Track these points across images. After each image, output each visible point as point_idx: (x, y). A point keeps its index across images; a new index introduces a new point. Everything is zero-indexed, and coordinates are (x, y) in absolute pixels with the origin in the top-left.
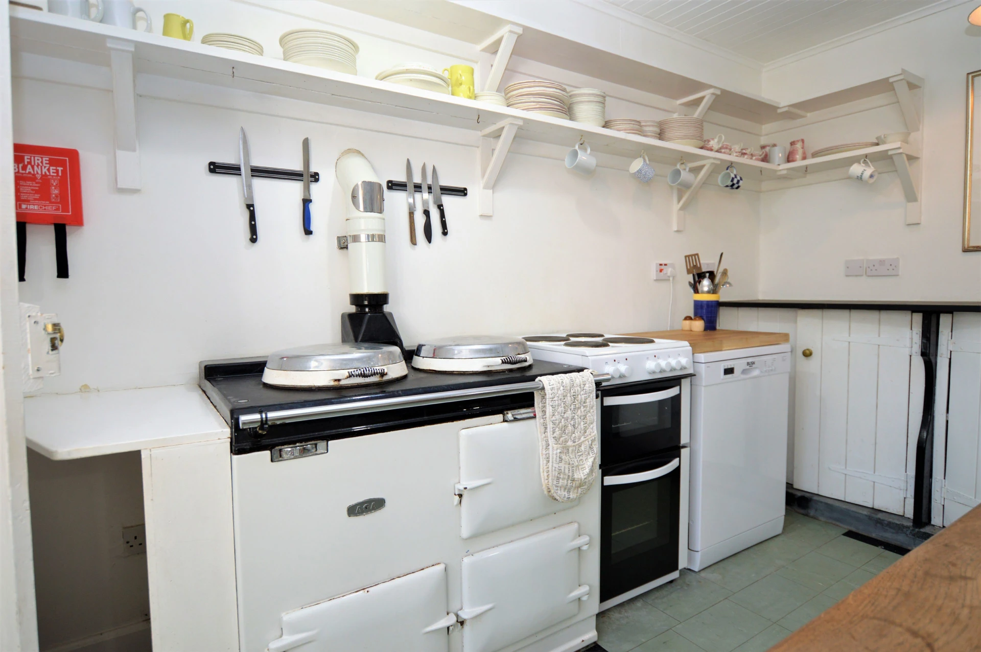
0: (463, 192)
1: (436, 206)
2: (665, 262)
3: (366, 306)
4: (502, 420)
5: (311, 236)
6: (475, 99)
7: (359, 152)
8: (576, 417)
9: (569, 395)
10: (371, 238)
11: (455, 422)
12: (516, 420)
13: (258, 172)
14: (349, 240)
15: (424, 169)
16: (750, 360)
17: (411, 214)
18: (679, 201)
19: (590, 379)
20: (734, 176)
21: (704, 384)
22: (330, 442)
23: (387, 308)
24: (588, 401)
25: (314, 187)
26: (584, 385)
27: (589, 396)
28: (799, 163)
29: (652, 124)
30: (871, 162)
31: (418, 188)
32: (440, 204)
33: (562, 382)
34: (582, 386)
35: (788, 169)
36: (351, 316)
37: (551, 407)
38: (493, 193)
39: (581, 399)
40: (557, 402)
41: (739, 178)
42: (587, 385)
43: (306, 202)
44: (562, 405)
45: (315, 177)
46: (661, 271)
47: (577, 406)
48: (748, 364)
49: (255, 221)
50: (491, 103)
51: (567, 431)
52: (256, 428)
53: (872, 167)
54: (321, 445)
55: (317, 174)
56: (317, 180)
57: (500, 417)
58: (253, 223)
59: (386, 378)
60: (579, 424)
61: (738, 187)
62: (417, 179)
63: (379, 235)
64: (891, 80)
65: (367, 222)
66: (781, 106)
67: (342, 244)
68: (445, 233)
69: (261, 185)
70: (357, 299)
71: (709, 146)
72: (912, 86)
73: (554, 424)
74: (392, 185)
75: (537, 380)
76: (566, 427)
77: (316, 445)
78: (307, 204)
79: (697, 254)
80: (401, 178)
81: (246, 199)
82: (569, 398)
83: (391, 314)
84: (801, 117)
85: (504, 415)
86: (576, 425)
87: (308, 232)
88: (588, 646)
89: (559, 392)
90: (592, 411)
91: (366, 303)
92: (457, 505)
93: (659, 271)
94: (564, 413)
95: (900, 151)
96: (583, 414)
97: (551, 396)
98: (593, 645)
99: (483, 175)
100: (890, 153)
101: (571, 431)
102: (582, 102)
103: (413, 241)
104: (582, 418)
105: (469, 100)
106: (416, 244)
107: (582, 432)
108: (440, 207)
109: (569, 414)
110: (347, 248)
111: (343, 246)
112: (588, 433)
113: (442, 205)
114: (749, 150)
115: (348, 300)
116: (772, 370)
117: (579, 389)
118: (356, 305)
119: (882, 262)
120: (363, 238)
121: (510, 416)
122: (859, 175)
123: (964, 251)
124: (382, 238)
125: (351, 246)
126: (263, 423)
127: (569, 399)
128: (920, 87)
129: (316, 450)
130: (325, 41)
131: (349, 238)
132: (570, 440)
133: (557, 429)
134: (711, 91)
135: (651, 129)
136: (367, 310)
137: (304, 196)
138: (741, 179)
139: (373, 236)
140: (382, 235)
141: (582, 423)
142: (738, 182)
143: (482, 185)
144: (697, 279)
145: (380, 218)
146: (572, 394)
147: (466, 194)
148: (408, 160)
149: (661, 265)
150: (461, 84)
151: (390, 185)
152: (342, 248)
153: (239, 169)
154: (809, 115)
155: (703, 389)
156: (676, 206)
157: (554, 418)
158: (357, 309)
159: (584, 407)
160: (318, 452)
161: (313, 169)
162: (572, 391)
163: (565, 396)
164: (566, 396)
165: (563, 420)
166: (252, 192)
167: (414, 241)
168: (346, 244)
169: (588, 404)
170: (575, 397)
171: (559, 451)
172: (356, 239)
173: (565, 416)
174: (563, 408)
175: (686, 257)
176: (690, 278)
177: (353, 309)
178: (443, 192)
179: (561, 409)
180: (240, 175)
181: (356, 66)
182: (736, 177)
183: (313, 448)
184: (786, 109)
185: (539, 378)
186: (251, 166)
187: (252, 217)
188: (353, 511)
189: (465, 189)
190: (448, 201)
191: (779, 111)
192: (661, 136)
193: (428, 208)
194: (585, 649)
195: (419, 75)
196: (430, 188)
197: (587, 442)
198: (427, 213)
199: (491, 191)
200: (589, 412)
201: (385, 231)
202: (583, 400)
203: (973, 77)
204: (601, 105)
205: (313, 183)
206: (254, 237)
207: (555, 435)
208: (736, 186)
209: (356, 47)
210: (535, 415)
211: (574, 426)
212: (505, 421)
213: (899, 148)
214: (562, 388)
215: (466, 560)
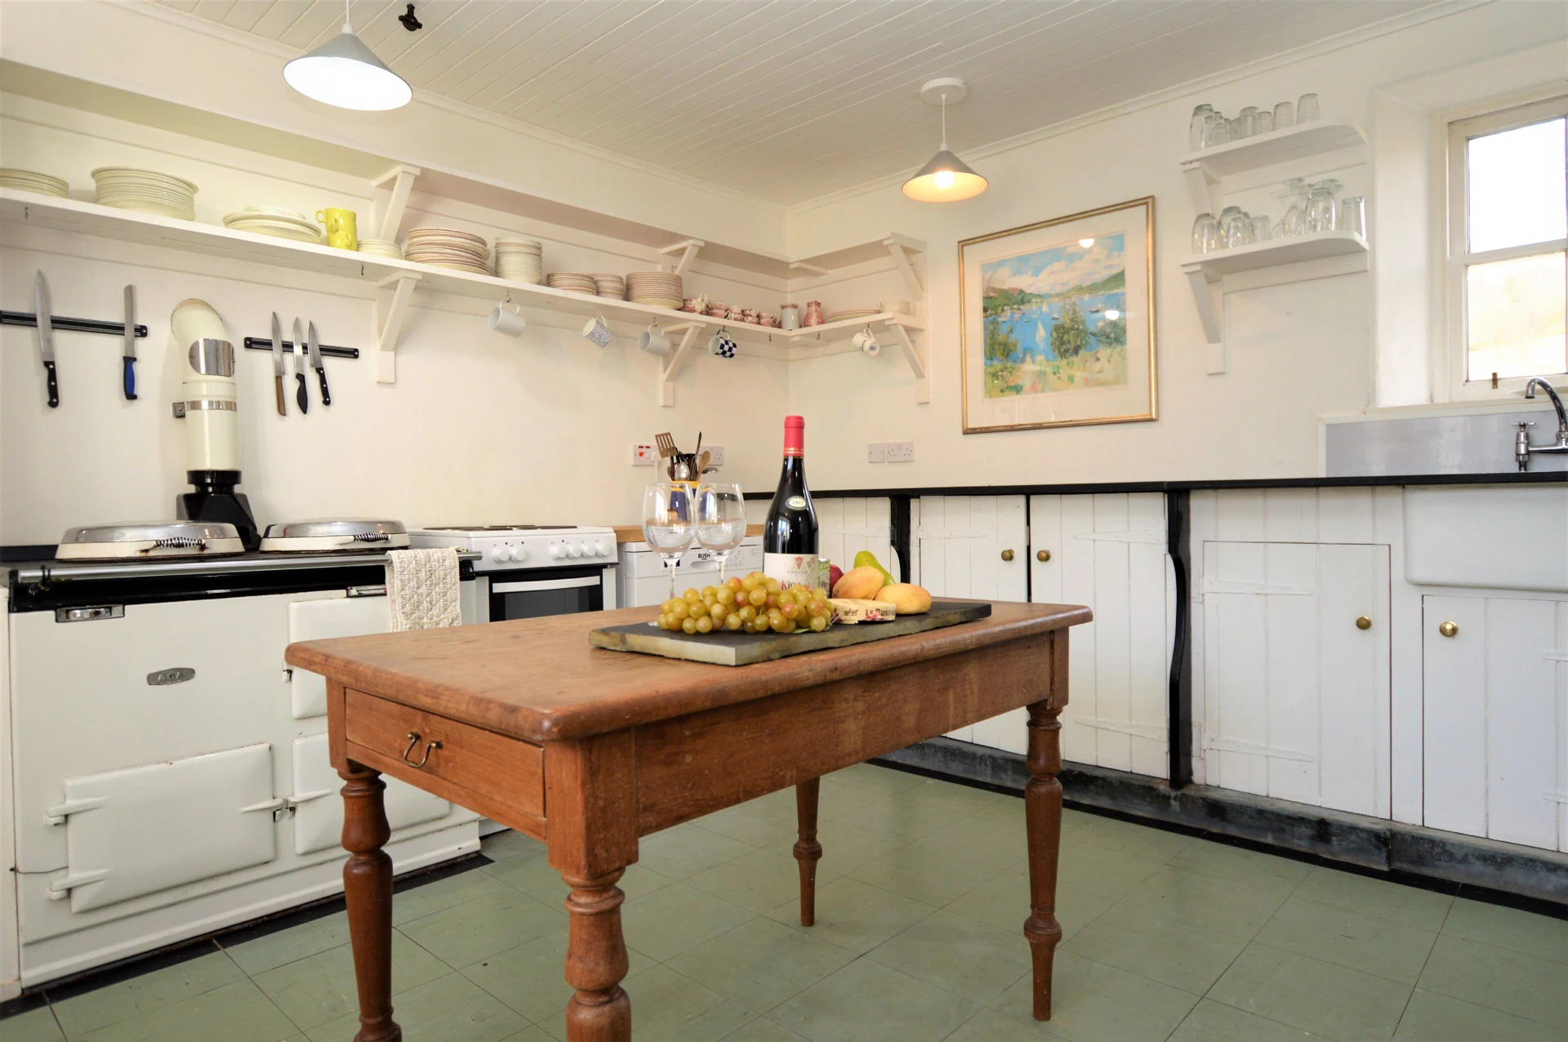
0: (353, 354)
1: (314, 370)
2: (648, 445)
3: (209, 485)
4: (345, 595)
5: (135, 401)
6: (357, 251)
7: (205, 305)
8: (433, 593)
9: (423, 570)
10: (216, 405)
11: (284, 595)
12: (360, 596)
13: (60, 323)
14: (187, 407)
15: (297, 324)
16: (702, 552)
17: (279, 379)
18: (665, 370)
19: (452, 555)
20: (724, 343)
21: (636, 575)
22: (127, 607)
23: (237, 489)
24: (448, 577)
25: (141, 344)
26: (444, 561)
27: (450, 572)
28: (815, 328)
29: (610, 278)
30: (873, 333)
31: (288, 347)
32: (320, 367)
33: (416, 556)
34: (441, 561)
35: (802, 335)
36: (187, 498)
37: (399, 581)
38: (396, 355)
39: (439, 575)
40: (407, 576)
41: (731, 345)
42: (447, 561)
43: (129, 361)
44: (415, 580)
45: (142, 331)
46: (641, 454)
47: (434, 582)
48: (700, 556)
49: (55, 381)
50: (376, 254)
51: (421, 608)
52: (37, 583)
53: (873, 338)
54: (117, 609)
55: (145, 328)
56: (144, 335)
57: (343, 592)
58: (53, 383)
59: (206, 552)
60: (438, 601)
61: (732, 356)
62: (288, 337)
63: (226, 402)
64: (885, 243)
65: (208, 387)
66: (791, 261)
67: (178, 412)
68: (327, 402)
69: (62, 337)
70: (196, 477)
71: (690, 306)
72: (908, 251)
73: (403, 598)
74: (250, 343)
75: (387, 554)
76: (420, 603)
77: (110, 608)
78: (129, 363)
79: (669, 434)
80: (265, 335)
81: (43, 354)
82: (424, 573)
83: (244, 497)
84: (822, 274)
85: (348, 591)
86: (434, 603)
87: (131, 395)
88: (467, 855)
89: (411, 566)
90: (454, 588)
91: (209, 481)
92: (286, 682)
93: (638, 455)
94: (418, 588)
95: (895, 322)
96: (442, 590)
97: (399, 570)
98: (475, 855)
99: (380, 334)
100: (887, 323)
101: (426, 608)
102: (511, 252)
103: (281, 409)
104: (441, 595)
105: (349, 251)
106: (285, 415)
107: (442, 609)
108: (320, 371)
109: (423, 590)
110: (183, 416)
111: (180, 415)
112: (449, 610)
113: (322, 369)
114: (754, 311)
115: (185, 478)
116: (736, 565)
117: (437, 564)
118: (196, 484)
119: (899, 446)
120: (205, 405)
121: (354, 591)
122: (861, 346)
123: (964, 434)
124: (231, 406)
125: (189, 413)
126: (45, 580)
127: (423, 575)
128: (922, 252)
129: (111, 615)
130: (150, 182)
131: (186, 405)
132: (425, 618)
133: (408, 605)
134: (691, 242)
135: (610, 284)
136: (210, 489)
137: (126, 352)
138: (735, 345)
139: (219, 403)
140: (231, 403)
141: (442, 600)
142: (730, 349)
143: (379, 346)
144: (675, 461)
145: (228, 383)
146: (428, 569)
147: (356, 357)
148: (274, 314)
149: (640, 447)
150: (337, 230)
151: (248, 342)
152: (178, 417)
153: (35, 320)
154: (830, 272)
155: (635, 580)
156: (662, 376)
157: (403, 592)
158: (197, 489)
159: (444, 583)
160: (113, 616)
161: (140, 322)
162: (427, 566)
163: (418, 572)
164: (420, 571)
165: (415, 596)
166: (52, 347)
167: (282, 411)
168: (183, 412)
169: (449, 580)
170: (431, 573)
171: (408, 626)
172: (195, 405)
173: (419, 591)
174: (415, 583)
175: (657, 436)
176: (667, 462)
177: (192, 489)
178: (323, 353)
179: (413, 584)
180: (36, 326)
181: (193, 209)
182: (727, 343)
183: (107, 612)
184: (796, 265)
185: (389, 552)
186: (52, 317)
187: (52, 376)
188: (153, 679)
189: (357, 350)
190: (330, 364)
191: (792, 266)
192: (627, 295)
193: (303, 371)
194: (463, 859)
195: (275, 222)
196: (305, 348)
197: (446, 620)
198: (301, 378)
199: (393, 353)
200: (451, 588)
201: (236, 398)
202: (442, 576)
203: (963, 246)
204: (536, 257)
205: (139, 338)
206: (55, 400)
207: (405, 610)
208: (728, 354)
209: (193, 188)
210: (386, 592)
211: (431, 603)
212: (348, 596)
213: (892, 319)
214: (414, 562)
215: (297, 742)
